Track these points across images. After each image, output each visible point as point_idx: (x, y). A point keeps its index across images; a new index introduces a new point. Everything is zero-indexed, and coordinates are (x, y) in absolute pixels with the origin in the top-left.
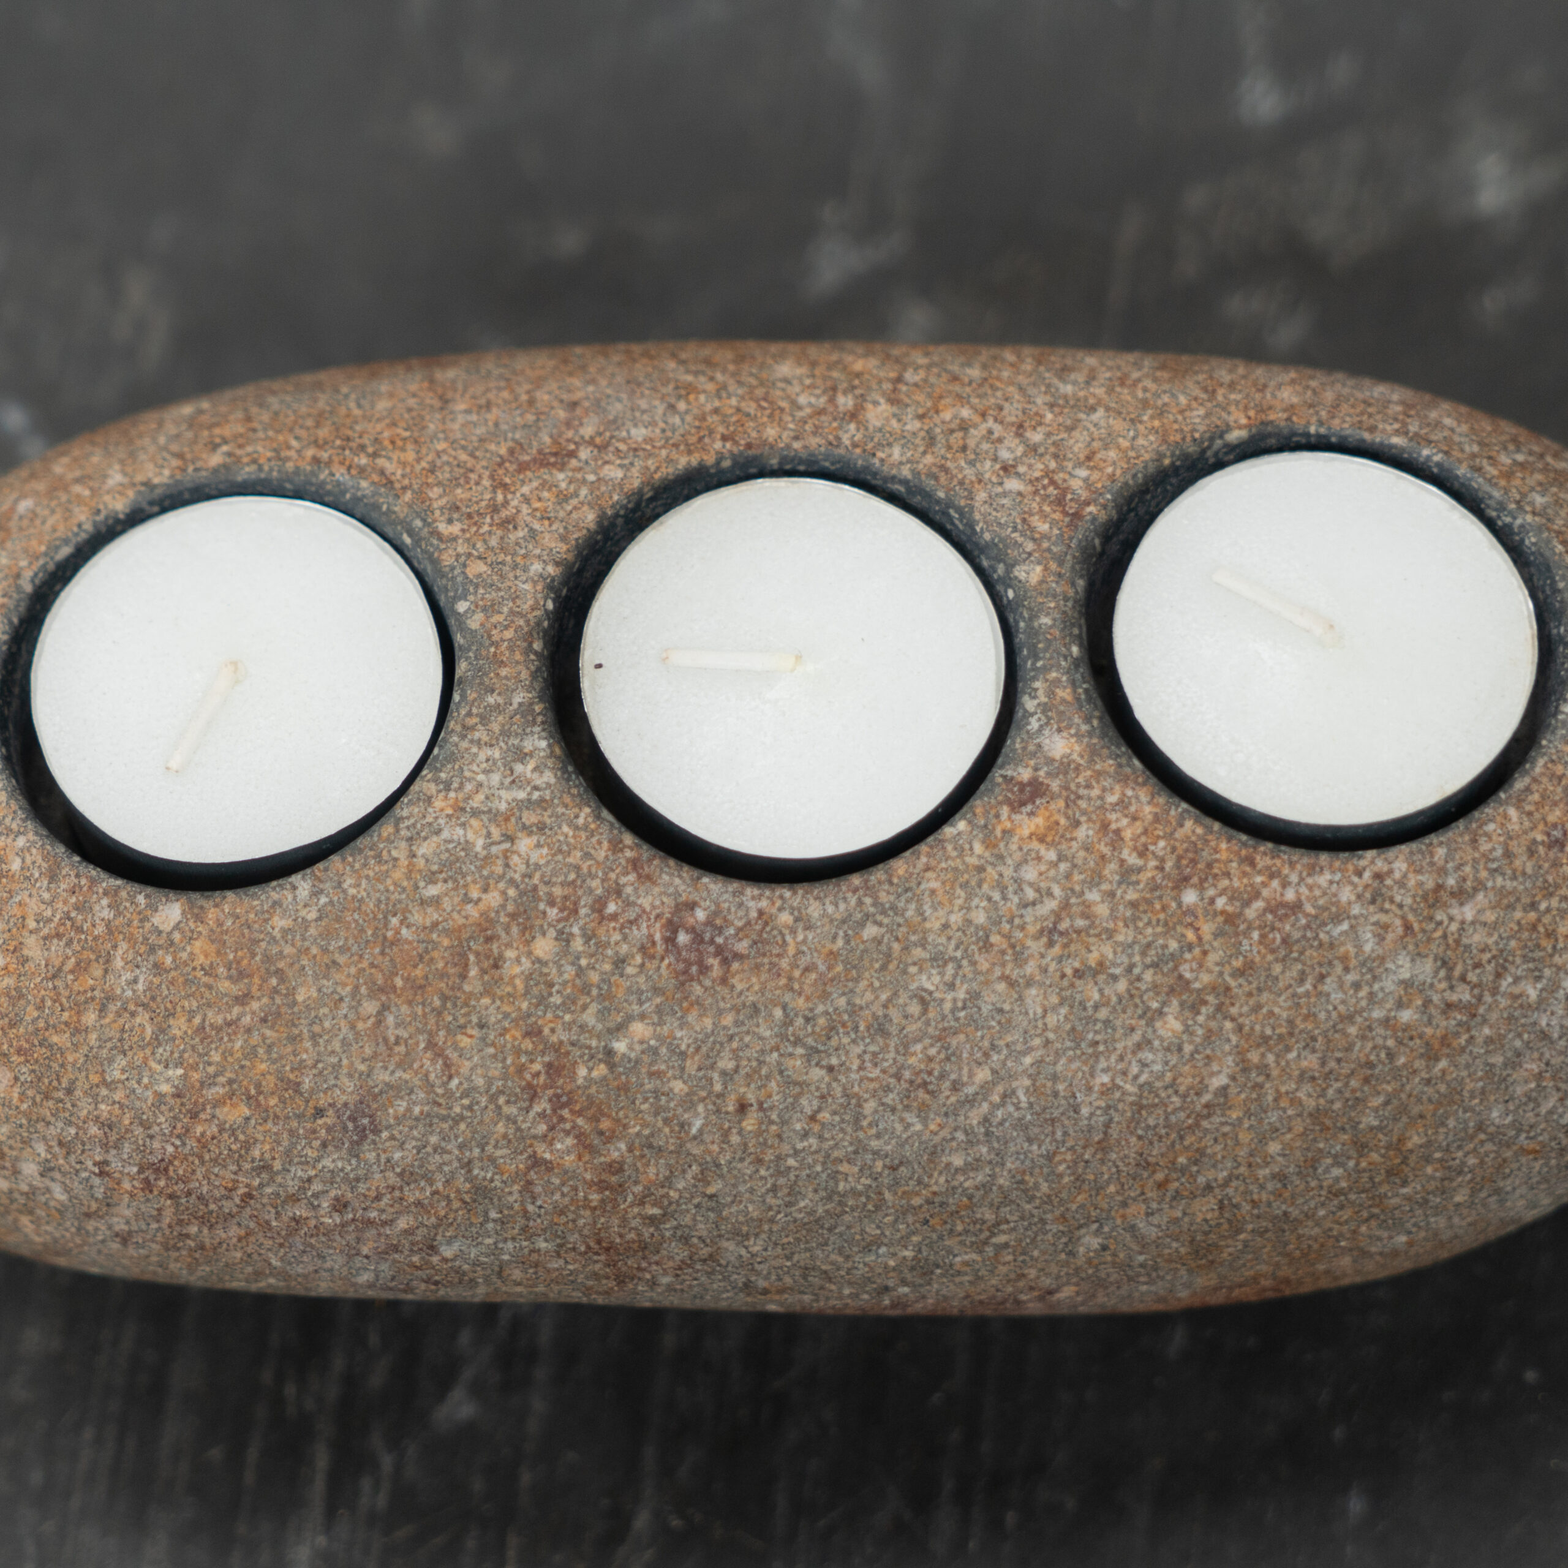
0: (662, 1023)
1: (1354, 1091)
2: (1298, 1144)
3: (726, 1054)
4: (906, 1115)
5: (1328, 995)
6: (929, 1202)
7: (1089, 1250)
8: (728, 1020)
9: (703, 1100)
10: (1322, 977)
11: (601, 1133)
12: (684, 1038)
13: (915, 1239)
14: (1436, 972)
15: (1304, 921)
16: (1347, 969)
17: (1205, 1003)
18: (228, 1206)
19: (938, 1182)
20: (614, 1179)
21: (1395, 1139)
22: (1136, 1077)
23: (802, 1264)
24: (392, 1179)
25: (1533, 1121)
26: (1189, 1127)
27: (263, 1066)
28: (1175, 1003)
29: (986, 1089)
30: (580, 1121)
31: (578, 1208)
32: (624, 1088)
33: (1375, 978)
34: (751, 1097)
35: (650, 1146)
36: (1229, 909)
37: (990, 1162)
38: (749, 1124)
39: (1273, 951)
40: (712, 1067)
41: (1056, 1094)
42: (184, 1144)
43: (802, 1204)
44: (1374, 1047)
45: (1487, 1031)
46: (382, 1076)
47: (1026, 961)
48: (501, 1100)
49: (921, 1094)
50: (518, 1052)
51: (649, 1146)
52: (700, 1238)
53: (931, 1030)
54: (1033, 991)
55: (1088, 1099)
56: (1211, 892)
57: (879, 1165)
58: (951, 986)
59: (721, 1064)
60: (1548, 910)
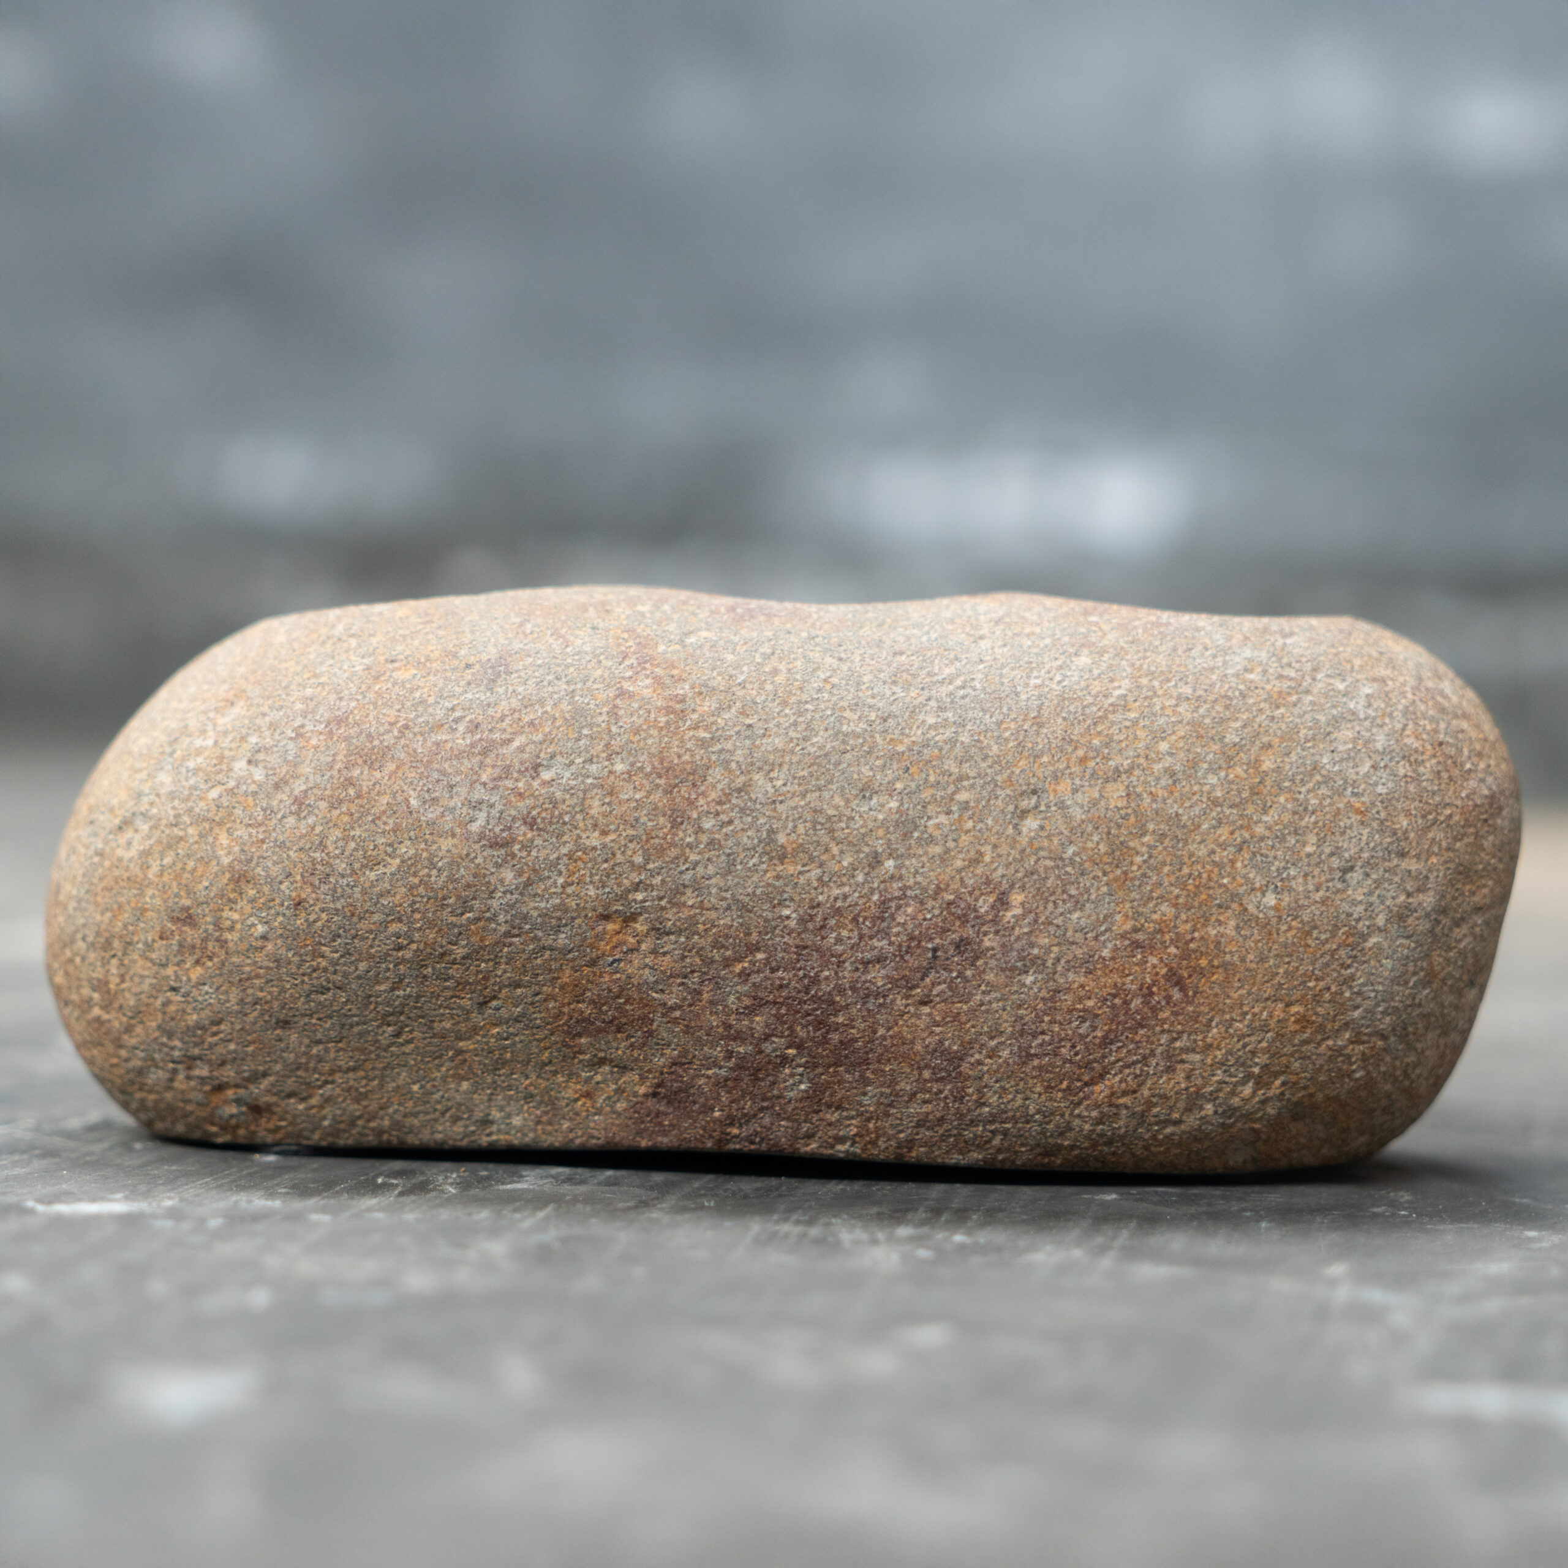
2: (1181, 745)
3: (766, 646)
4: (893, 687)
6: (910, 750)
7: (1030, 830)
8: (768, 634)
9: (747, 664)
11: (672, 677)
12: (735, 639)
13: (899, 786)
17: (1107, 652)
18: (389, 739)
19: (917, 735)
20: (678, 707)
21: (1252, 757)
22: (1060, 682)
24: (515, 703)
25: (1355, 777)
26: (1100, 717)
29: (951, 677)
30: (657, 670)
31: (649, 728)
32: (691, 655)
33: (1226, 654)
34: (782, 668)
35: (707, 686)
37: (955, 723)
38: (780, 679)
40: (756, 651)
41: (1002, 684)
43: (815, 740)
44: (1230, 688)
46: (517, 646)
48: (602, 657)
49: (905, 675)
50: (616, 638)
51: (705, 687)
52: (738, 762)
53: (912, 648)
55: (1025, 690)
56: (1108, 618)
57: (873, 714)
59: (761, 650)
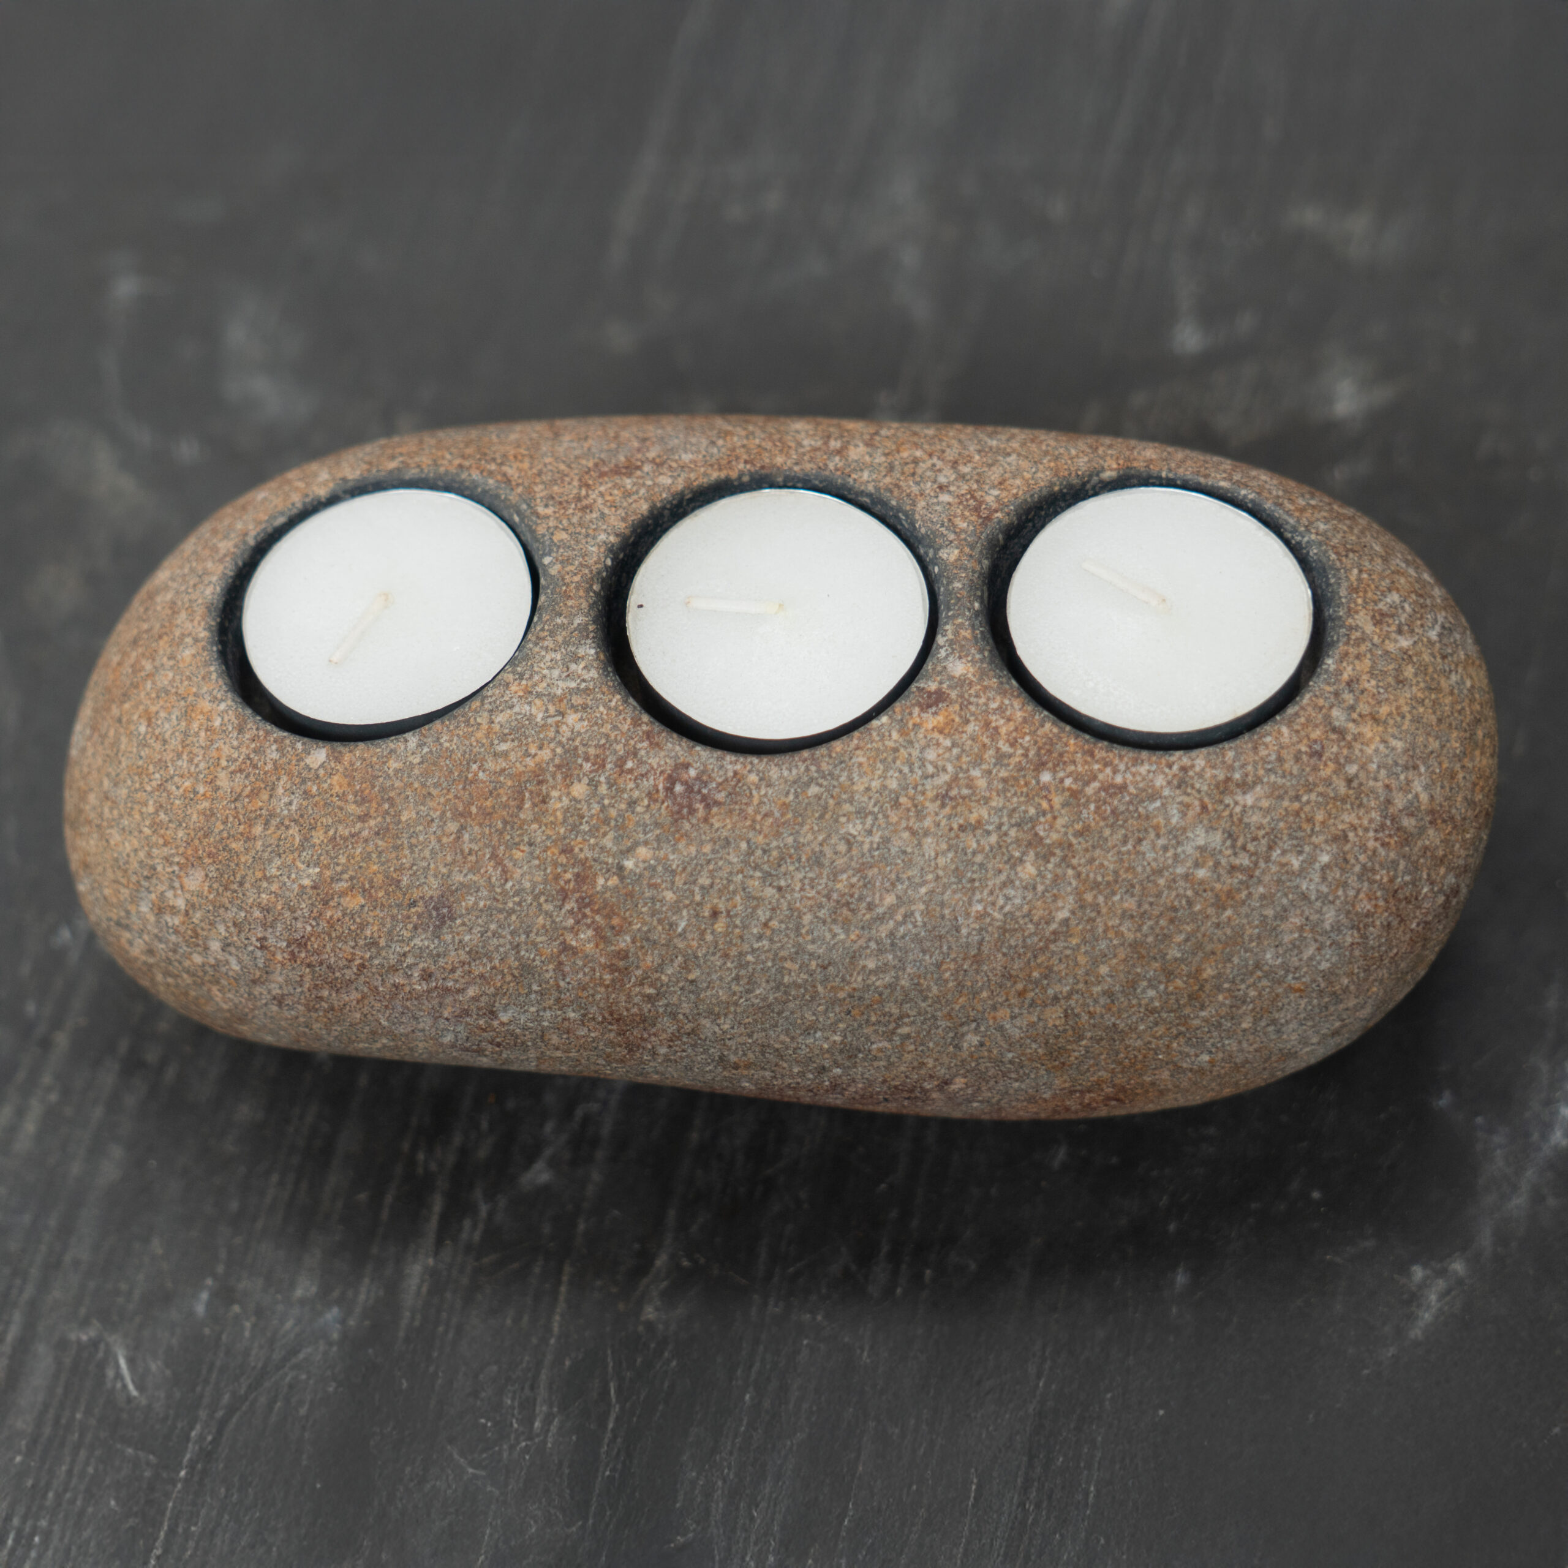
0: (659, 848)
1: (1162, 928)
2: (1121, 968)
3: (705, 873)
4: (834, 927)
5: (1144, 854)
6: (851, 996)
7: (970, 1046)
8: (707, 849)
9: (686, 906)
10: (1140, 841)
11: (613, 928)
12: (675, 860)
13: (842, 1026)
14: (1224, 842)
15: (1127, 798)
16: (1158, 836)
17: (1054, 854)
18: (349, 974)
19: (857, 981)
20: (621, 964)
21: (1193, 969)
22: (1002, 908)
23: (760, 1042)
24: (464, 956)
25: (1297, 964)
26: (1041, 949)
27: (375, 867)
28: (1032, 853)
29: (892, 910)
30: (598, 918)
31: (595, 985)
32: (630, 895)
33: (1178, 843)
34: (722, 907)
35: (648, 940)
36: (1074, 787)
37: (894, 967)
38: (720, 927)
39: (1104, 819)
40: (694, 882)
41: (943, 917)
42: (318, 924)
43: (758, 992)
44: (1177, 896)
45: (1261, 890)
46: (458, 878)
47: (925, 817)
48: (542, 899)
49: (845, 911)
50: (555, 864)
51: (646, 940)
52: (684, 1015)
53: (853, 864)
54: (929, 840)
55: (966, 922)
56: (1061, 774)
57: (814, 963)
58: (870, 832)
59: (701, 881)
60: (1308, 802)
